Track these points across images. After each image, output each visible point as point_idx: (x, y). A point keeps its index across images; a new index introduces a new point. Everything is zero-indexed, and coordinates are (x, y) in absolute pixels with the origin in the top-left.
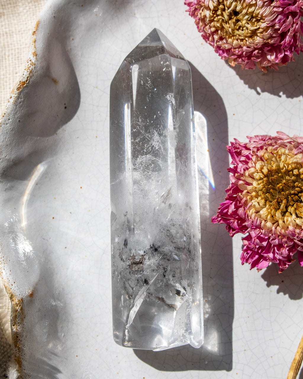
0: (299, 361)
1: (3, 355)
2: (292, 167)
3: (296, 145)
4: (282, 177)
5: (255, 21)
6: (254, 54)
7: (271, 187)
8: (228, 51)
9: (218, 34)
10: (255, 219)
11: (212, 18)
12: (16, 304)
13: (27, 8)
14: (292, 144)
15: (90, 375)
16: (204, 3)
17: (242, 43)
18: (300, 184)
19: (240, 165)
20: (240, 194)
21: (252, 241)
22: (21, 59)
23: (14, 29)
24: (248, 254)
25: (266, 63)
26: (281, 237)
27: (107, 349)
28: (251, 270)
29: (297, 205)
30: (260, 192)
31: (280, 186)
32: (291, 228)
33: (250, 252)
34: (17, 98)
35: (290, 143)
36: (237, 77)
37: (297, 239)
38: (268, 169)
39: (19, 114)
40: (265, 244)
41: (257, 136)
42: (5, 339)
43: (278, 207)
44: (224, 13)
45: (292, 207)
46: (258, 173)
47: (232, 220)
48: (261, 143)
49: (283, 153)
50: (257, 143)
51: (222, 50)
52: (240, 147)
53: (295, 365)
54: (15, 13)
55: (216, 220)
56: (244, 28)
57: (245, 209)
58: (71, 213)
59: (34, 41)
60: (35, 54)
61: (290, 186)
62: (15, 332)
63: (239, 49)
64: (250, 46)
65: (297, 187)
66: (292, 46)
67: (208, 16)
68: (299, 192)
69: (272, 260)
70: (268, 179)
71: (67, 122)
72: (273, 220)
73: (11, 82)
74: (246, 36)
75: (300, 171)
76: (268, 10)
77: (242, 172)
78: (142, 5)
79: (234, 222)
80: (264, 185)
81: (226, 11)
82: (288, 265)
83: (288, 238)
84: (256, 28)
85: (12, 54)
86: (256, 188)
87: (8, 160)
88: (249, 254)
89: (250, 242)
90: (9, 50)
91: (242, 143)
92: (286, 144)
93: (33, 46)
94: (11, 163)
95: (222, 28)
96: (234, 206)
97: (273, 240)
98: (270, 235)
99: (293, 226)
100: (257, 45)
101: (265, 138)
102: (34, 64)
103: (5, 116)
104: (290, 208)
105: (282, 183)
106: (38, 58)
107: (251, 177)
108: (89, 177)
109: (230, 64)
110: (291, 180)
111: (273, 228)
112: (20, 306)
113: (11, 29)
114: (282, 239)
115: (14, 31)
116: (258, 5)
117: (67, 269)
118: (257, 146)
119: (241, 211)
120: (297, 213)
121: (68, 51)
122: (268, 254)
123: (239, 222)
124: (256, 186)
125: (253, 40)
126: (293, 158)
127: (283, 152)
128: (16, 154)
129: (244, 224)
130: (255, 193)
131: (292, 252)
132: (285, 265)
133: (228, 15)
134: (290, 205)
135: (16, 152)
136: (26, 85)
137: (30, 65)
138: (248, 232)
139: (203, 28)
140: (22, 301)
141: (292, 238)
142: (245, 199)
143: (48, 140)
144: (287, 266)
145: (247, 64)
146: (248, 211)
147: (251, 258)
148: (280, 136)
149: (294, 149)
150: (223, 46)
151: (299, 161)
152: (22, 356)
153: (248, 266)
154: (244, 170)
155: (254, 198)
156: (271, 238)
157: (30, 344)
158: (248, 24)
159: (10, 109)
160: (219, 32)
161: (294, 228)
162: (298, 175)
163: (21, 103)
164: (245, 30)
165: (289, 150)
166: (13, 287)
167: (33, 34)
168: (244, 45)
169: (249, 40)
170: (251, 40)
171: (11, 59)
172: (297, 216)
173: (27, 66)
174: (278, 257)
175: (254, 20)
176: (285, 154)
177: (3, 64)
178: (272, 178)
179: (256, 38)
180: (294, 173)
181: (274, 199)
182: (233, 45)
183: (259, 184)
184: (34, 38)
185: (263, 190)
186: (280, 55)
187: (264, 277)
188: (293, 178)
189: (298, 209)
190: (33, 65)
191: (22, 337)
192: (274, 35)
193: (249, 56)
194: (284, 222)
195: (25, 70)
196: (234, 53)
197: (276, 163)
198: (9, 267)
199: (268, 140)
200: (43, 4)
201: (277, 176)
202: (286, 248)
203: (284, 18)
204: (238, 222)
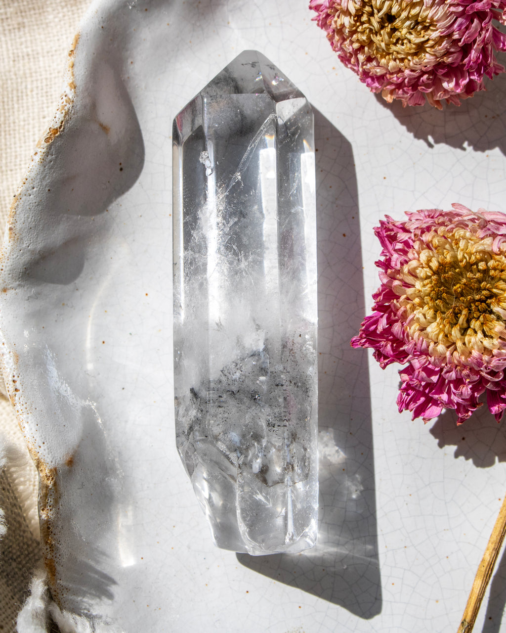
0: (490, 564)
1: (27, 558)
2: (476, 257)
3: (483, 223)
4: (461, 274)
5: (422, 29)
6: (422, 81)
7: (443, 290)
8: (380, 78)
9: (363, 53)
10: (418, 339)
11: (355, 28)
12: (47, 477)
13: (61, 15)
14: (475, 222)
15: (163, 588)
16: (339, 4)
17: (402, 64)
18: (488, 285)
19: (395, 256)
20: (395, 301)
21: (414, 374)
22: (51, 95)
23: (39, 48)
24: (408, 395)
25: (442, 95)
26: (461, 367)
27: (189, 547)
28: (413, 420)
29: (485, 317)
30: (426, 297)
31: (457, 288)
32: (476, 354)
33: (412, 393)
34: (45, 154)
35: (473, 220)
36: (396, 122)
37: (485, 371)
38: (438, 262)
39: (48, 179)
40: (435, 379)
41: (420, 211)
42: (29, 532)
43: (455, 321)
44: (372, 18)
45: (477, 320)
46: (423, 267)
47: (383, 343)
48: (428, 222)
49: (462, 237)
50: (421, 222)
51: (371, 77)
52: (395, 229)
53: (483, 569)
54: (42, 24)
55: (358, 343)
56: (405, 41)
57: (403, 325)
58: (131, 334)
59: (71, 65)
60: (74, 86)
61: (473, 287)
62: (45, 520)
63: (398, 74)
64: (416, 69)
65: (485, 289)
66: (482, 66)
67: (347, 24)
68: (487, 298)
69: (446, 404)
70: (440, 277)
71: (123, 193)
72: (448, 341)
73: (37, 132)
74: (408, 53)
75: (489, 264)
76: (441, 11)
77: (398, 267)
78: (239, 8)
79: (386, 346)
80: (433, 287)
81: (376, 16)
82: (472, 412)
83: (471, 369)
84: (423, 39)
85: (37, 87)
86: (420, 291)
87: (32, 252)
88: (410, 395)
89: (411, 376)
90: (32, 81)
91: (398, 221)
92: (466, 222)
93: (70, 73)
94: (37, 256)
95: (371, 43)
96: (386, 321)
97: (448, 372)
98: (443, 365)
99: (479, 350)
100: (426, 66)
101: (434, 214)
102: (71, 100)
103: (26, 182)
104: (474, 322)
105: (460, 283)
106: (78, 91)
107: (413, 275)
108: (159, 277)
109: (385, 99)
110: (475, 278)
111: (448, 354)
112: (52, 479)
113: (34, 48)
114: (461, 371)
115: (40, 51)
116: (425, 4)
117: (126, 422)
118: (421, 226)
119: (397, 328)
120: (485, 330)
121: (124, 80)
122: (440, 395)
123: (395, 345)
124: (420, 289)
125: (419, 59)
126: (478, 244)
127: (461, 235)
128: (44, 242)
129: (401, 349)
130: (419, 300)
131: (478, 391)
132: (467, 411)
133: (378, 22)
134: (474, 318)
135: (45, 240)
136: (59, 133)
137: (65, 103)
138: (408, 361)
139: (341, 45)
140: (56, 471)
141: (477, 369)
142: (402, 309)
143: (94, 220)
144: (470, 413)
145: (412, 98)
146: (408, 328)
147: (414, 402)
148: (458, 210)
149: (479, 230)
150: (373, 71)
151: (486, 249)
152: (56, 557)
153: (408, 414)
154: (402, 264)
155: (418, 307)
156: (445, 370)
157: (68, 539)
158: (411, 33)
159: (35, 171)
160: (366, 49)
161: (481, 354)
162: (485, 270)
163: (52, 163)
164: (406, 44)
165: (471, 231)
166: (41, 451)
167: (70, 55)
168: (406, 68)
169: (413, 59)
170: (416, 59)
171: (35, 96)
172: (485, 335)
173: (60, 104)
174: (455, 399)
175: (420, 27)
176: (465, 239)
177: (23, 103)
178: (445, 275)
179: (425, 56)
180: (480, 267)
181: (449, 309)
182: (389, 68)
183: (424, 286)
184: (71, 61)
185: (431, 295)
186: (462, 81)
187: (434, 431)
188: (478, 275)
189: (486, 323)
190: (71, 103)
191: (56, 528)
192: (452, 50)
193: (415, 84)
194: (464, 344)
195: (58, 110)
196: (391, 81)
197: (452, 253)
198: (35, 418)
199: (439, 217)
200: (84, 9)
201: (452, 273)
202: (469, 385)
203: (466, 22)
204: (392, 346)
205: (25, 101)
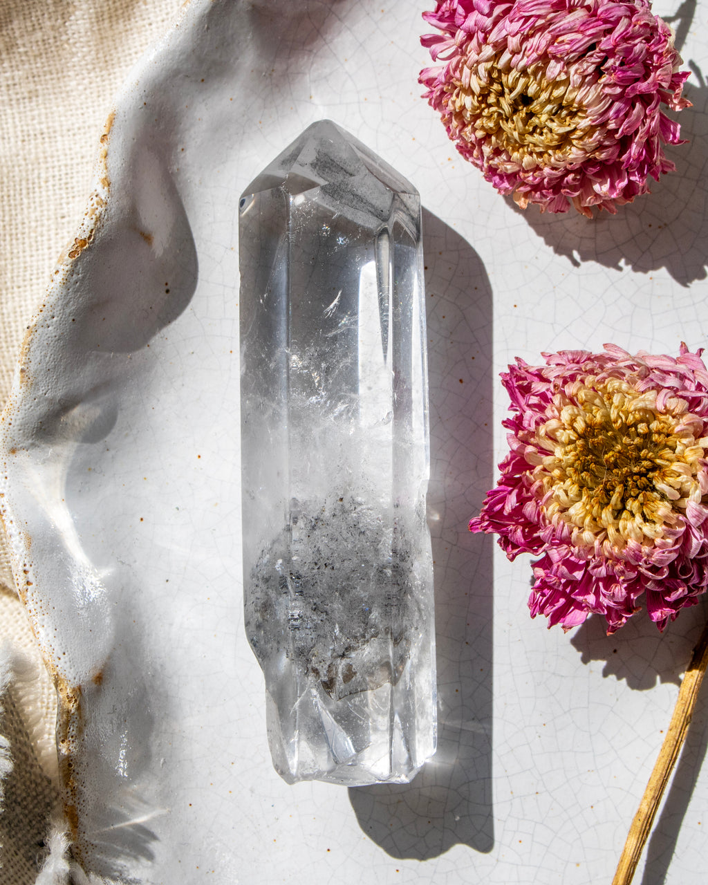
0: (648, 817)
1: (35, 802)
2: (634, 417)
3: (644, 372)
4: (614, 438)
5: (567, 115)
6: (567, 181)
7: (591, 459)
8: (512, 177)
9: (490, 143)
10: (558, 524)
11: (478, 111)
12: (68, 698)
13: (86, 81)
14: (634, 370)
15: (218, 844)
16: (459, 80)
17: (540, 160)
18: (650, 454)
19: (529, 413)
20: (528, 473)
21: (552, 569)
23: (57, 125)
24: (543, 595)
25: (592, 200)
26: (613, 561)
27: (252, 791)
28: (549, 628)
29: (645, 496)
30: (568, 468)
31: (610, 456)
32: (633, 544)
33: (548, 592)
34: (69, 272)
35: (631, 367)
36: (531, 231)
37: (645, 566)
38: (585, 422)
39: (73, 305)
40: (578, 575)
41: (562, 354)
42: (38, 767)
43: (606, 500)
44: (501, 99)
45: (635, 500)
46: (564, 429)
47: (511, 527)
48: (571, 369)
49: (617, 390)
50: (563, 368)
51: (499, 175)
52: (529, 376)
53: (639, 824)
54: (61, 93)
55: (479, 527)
56: (545, 131)
57: (537, 504)
58: (178, 509)
59: (104, 154)
60: (107, 183)
61: (630, 456)
62: (64, 755)
63: (535, 172)
64: (558, 167)
65: (645, 459)
66: (645, 164)
67: (468, 106)
68: (648, 470)
69: (594, 609)
70: (587, 442)
71: (169, 322)
72: (596, 526)
73: (53, 236)
74: (548, 145)
75: (651, 426)
76: (592, 93)
77: (533, 427)
78: (325, 77)
79: (515, 531)
80: (577, 455)
81: (507, 96)
82: (626, 618)
83: (627, 564)
84: (568, 129)
85: (54, 177)
86: (560, 461)
87: (51, 401)
88: (546, 596)
89: (548, 571)
90: (47, 168)
91: (533, 367)
92: (622, 370)
93: (103, 164)
94: (57, 407)
95: (499, 131)
96: (515, 498)
97: (596, 567)
98: (590, 557)
99: (637, 539)
100: (572, 163)
101: (580, 358)
102: (104, 202)
103: (44, 310)
104: (631, 502)
105: (614, 451)
106: (113, 189)
107: (551, 439)
108: (216, 434)
109: (517, 203)
110: (633, 444)
111: (596, 543)
112: (76, 701)
113: (50, 124)
114: (613, 567)
115: (58, 128)
116: (571, 83)
117: (171, 625)
118: (563, 374)
119: (529, 508)
120: (646, 513)
121: (172, 174)
122: (585, 597)
123: (526, 530)
124: (561, 457)
125: (563, 154)
126: (637, 399)
127: (616, 387)
128: (66, 388)
129: (535, 535)
130: (559, 471)
131: (635, 592)
132: (620, 618)
133: (510, 105)
134: (631, 496)
135: (67, 385)
136: (87, 245)
137: (95, 206)
138: (544, 551)
139: (460, 131)
140: (81, 693)
141: (633, 563)
142: (537, 483)
143: (131, 358)
144: (624, 620)
145: (553, 202)
146: (545, 509)
147: (550, 605)
148: (611, 353)
149: (639, 381)
150: (501, 168)
151: (648, 406)
152: (79, 804)
153: (543, 620)
154: (537, 423)
155: (557, 481)
156: (592, 565)
157: (95, 780)
158: (552, 121)
159: (55, 295)
160: (493, 138)
161: (639, 544)
162: (646, 434)
163: (78, 284)
164: (546, 133)
165: (628, 382)
166: (61, 663)
167: (102, 140)
168: (546, 164)
169: (555, 153)
170: (559, 154)
171: (51, 188)
172: (645, 520)
173: (89, 206)
174: (605, 601)
175: (564, 112)
176: (621, 392)
177: (34, 198)
178: (593, 440)
179: (570, 149)
180: (640, 430)
181: (598, 484)
182: (523, 164)
183: (566, 453)
184: (103, 148)
185: (576, 465)
186: (620, 182)
187: (576, 642)
188: (637, 440)
189: (646, 504)
190: (103, 206)
191: (80, 766)
192: (607, 143)
193: (557, 186)
194: (618, 530)
195: (86, 214)
196: (525, 181)
197: (603, 410)
198: (53, 621)
199: (586, 362)
200: (119, 75)
201: (603, 437)
202: (623, 584)
203: (625, 107)
204: (523, 531)
205: (37, 195)
